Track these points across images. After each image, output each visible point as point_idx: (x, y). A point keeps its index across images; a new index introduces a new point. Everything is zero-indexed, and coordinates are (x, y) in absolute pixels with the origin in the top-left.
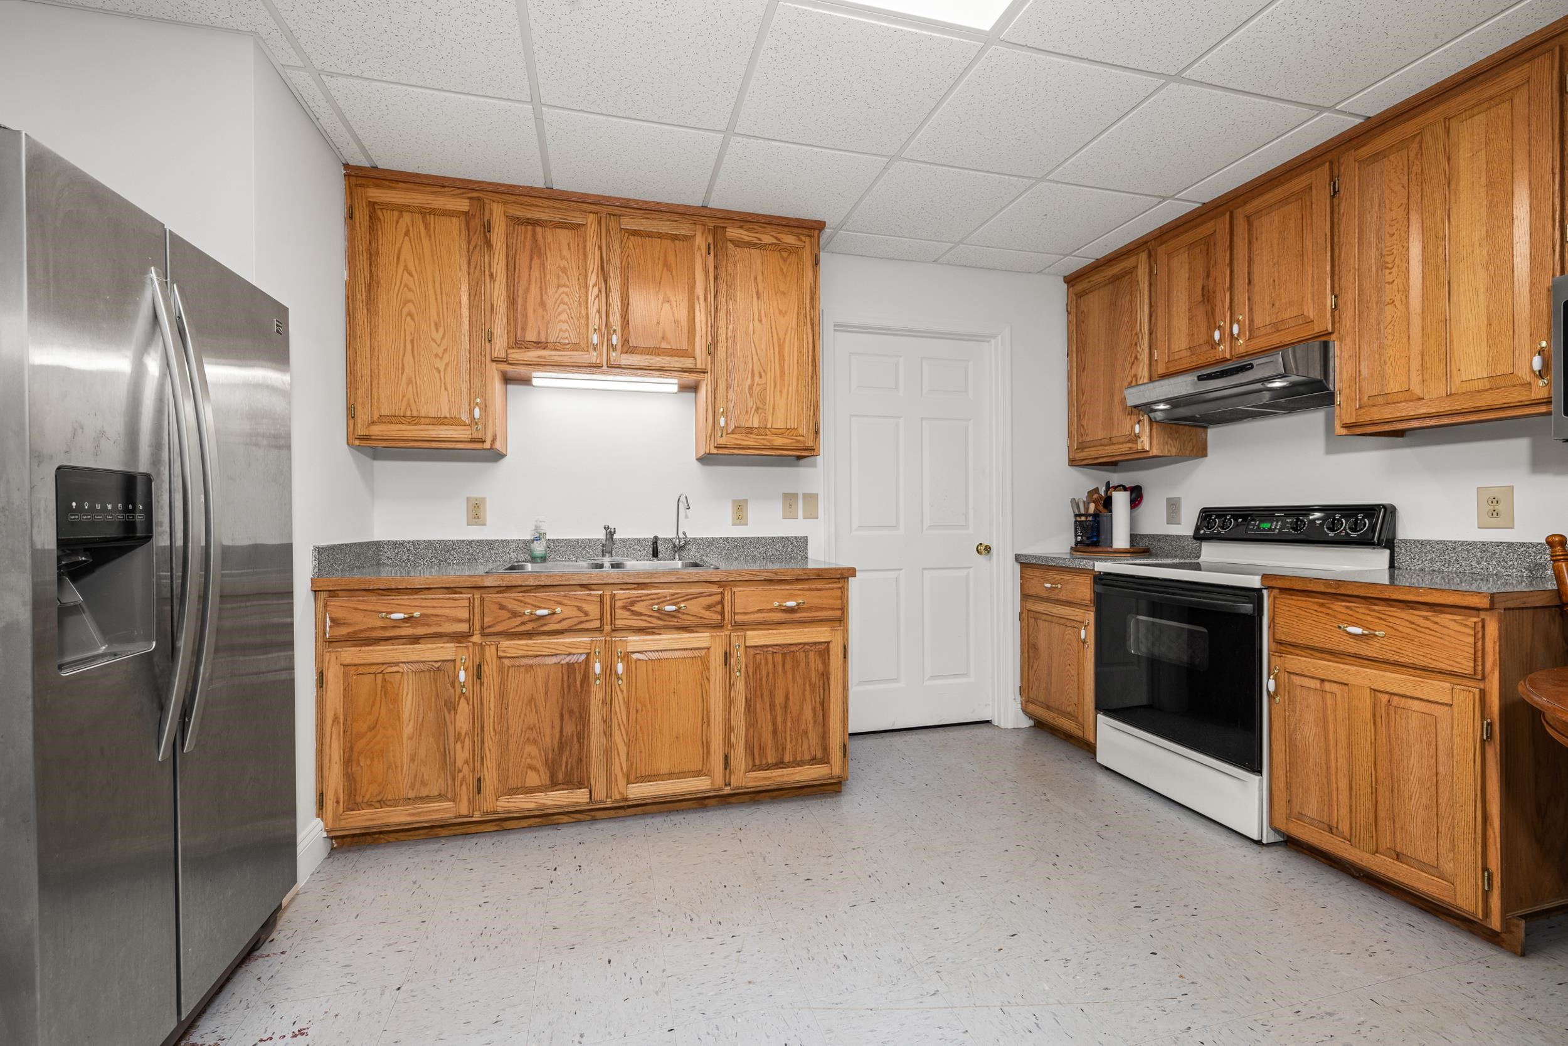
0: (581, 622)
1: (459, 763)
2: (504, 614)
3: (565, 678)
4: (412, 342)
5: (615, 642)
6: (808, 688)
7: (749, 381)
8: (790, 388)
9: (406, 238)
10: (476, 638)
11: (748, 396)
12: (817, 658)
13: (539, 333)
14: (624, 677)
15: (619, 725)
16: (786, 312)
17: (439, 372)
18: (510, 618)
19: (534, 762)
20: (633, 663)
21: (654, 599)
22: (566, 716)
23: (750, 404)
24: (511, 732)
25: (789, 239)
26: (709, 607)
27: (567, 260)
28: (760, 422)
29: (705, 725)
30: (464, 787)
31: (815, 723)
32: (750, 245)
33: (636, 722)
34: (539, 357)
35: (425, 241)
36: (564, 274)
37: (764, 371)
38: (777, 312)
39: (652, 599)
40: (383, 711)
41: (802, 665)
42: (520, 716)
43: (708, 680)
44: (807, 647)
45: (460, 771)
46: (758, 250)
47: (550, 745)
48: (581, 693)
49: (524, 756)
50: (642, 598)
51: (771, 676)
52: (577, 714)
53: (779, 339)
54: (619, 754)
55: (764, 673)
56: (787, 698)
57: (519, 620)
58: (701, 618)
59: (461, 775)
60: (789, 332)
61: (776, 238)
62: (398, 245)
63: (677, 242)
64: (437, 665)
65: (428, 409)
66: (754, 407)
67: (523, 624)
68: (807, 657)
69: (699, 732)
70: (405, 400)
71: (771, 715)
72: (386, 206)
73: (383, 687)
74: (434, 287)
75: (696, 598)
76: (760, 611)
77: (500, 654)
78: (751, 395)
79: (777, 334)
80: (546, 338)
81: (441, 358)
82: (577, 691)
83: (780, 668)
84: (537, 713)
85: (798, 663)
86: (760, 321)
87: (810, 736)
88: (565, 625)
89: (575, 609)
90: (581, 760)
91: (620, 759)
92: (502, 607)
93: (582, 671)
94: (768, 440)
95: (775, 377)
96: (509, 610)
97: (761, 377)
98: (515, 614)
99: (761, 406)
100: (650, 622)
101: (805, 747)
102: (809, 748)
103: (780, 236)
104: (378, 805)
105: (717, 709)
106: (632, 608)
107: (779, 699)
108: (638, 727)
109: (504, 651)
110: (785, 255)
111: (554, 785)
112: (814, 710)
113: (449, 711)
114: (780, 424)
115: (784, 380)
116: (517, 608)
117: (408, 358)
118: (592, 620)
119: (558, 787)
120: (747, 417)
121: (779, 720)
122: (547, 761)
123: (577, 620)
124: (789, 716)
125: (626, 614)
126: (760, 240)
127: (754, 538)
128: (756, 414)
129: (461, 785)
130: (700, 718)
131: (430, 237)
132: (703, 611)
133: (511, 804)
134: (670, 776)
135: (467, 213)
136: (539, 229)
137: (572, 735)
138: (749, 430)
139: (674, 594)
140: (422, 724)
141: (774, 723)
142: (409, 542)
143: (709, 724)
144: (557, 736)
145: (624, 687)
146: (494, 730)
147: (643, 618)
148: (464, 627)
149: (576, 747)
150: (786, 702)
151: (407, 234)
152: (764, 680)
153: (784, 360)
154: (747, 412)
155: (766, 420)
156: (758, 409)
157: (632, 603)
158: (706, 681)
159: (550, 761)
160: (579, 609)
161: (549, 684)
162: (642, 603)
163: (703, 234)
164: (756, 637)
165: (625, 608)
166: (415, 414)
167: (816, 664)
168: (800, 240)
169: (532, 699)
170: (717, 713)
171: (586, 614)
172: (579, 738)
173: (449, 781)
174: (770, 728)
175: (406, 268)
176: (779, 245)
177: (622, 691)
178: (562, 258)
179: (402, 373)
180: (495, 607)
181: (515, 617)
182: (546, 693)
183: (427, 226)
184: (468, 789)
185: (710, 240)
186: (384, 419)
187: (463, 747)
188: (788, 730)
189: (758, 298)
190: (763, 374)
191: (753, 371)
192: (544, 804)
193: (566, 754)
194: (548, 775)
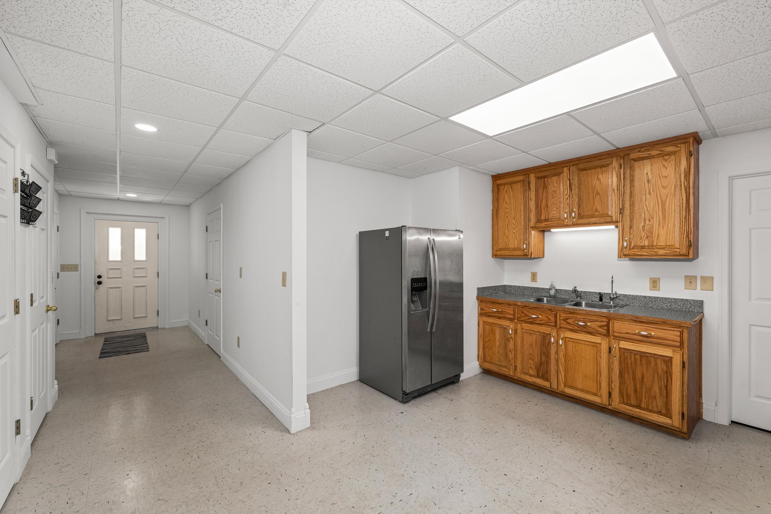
0: (548, 322)
1: (510, 359)
2: (523, 315)
3: (542, 341)
4: (507, 225)
5: (560, 332)
6: (656, 376)
7: (642, 224)
8: (669, 225)
9: (506, 193)
10: (516, 321)
11: (642, 231)
12: (663, 364)
13: (546, 216)
14: (563, 346)
15: (561, 363)
16: (667, 186)
17: (515, 233)
18: (525, 316)
19: (532, 367)
20: (567, 342)
21: (576, 319)
22: (542, 354)
23: (643, 234)
24: (525, 354)
25: (671, 149)
26: (600, 327)
27: (556, 188)
28: (648, 243)
29: (598, 376)
30: (511, 366)
31: (661, 394)
32: (643, 159)
33: (568, 364)
34: (546, 225)
35: (511, 193)
36: (555, 193)
37: (652, 218)
38: (661, 187)
39: (575, 319)
40: (492, 336)
41: (653, 364)
42: (528, 349)
43: (601, 357)
44: (656, 356)
45: (510, 361)
46: (649, 160)
47: (537, 362)
48: (548, 347)
49: (529, 363)
50: (571, 318)
51: (633, 364)
52: (546, 354)
53: (662, 201)
54: (561, 374)
55: (629, 362)
56: (643, 377)
57: (527, 318)
58: (597, 330)
59: (511, 363)
60: (669, 196)
61: (661, 151)
62: (504, 196)
63: (603, 168)
64: (505, 327)
65: (511, 246)
66: (645, 236)
67: (529, 319)
68: (656, 361)
69: (595, 377)
70: (506, 243)
71: (633, 382)
72: (501, 185)
73: (492, 330)
74: (513, 207)
75: (595, 322)
76: (627, 333)
77: (522, 327)
78: (643, 230)
79: (661, 198)
80: (548, 218)
81: (515, 229)
82: (546, 346)
83: (639, 362)
84: (533, 350)
85: (650, 363)
86: (650, 194)
87: (657, 400)
88: (543, 322)
89: (546, 317)
90: (547, 371)
91: (562, 376)
92: (523, 312)
93: (548, 340)
94: (655, 252)
95: (659, 220)
96: (525, 314)
97: (650, 221)
98: (526, 315)
99: (650, 235)
100: (574, 328)
101: (654, 404)
102: (657, 406)
103: (662, 149)
104: (490, 363)
105: (604, 370)
106: (567, 321)
107: (638, 376)
108: (569, 366)
109: (523, 327)
110: (666, 157)
111: (538, 376)
112: (660, 388)
113: (508, 342)
114: (662, 243)
115: (665, 221)
116: (527, 313)
117: (506, 230)
118: (551, 322)
119: (539, 378)
120: (641, 241)
121: (638, 386)
122: (536, 367)
123: (545, 322)
124: (644, 386)
125: (564, 323)
126: (650, 154)
127: (663, 298)
128: (646, 239)
129: (511, 365)
130: (596, 372)
131: (512, 191)
132: (598, 328)
133: (524, 377)
134: (583, 390)
135: (523, 180)
136: (546, 179)
137: (544, 362)
138: (643, 247)
139: (584, 318)
140: (501, 343)
141: (635, 387)
142: (513, 286)
143: (600, 376)
144: (540, 360)
145: (563, 349)
146: (520, 352)
147: (572, 325)
148: (512, 317)
149: (546, 366)
150: (642, 379)
151: (506, 192)
152: (629, 365)
153: (665, 211)
154: (641, 239)
155: (653, 242)
156: (647, 237)
157: (567, 319)
158: (599, 357)
159: (537, 368)
160: (547, 317)
161: (537, 341)
162: (571, 320)
163: (616, 161)
164: (624, 345)
165: (564, 320)
166: (508, 247)
167: (662, 367)
168: (678, 147)
169: (531, 345)
170: (604, 372)
171: (550, 320)
172: (547, 363)
173: (508, 363)
174: (633, 388)
175: (506, 202)
176: (663, 153)
177: (563, 351)
178: (554, 187)
179: (505, 235)
180: (520, 312)
181: (527, 316)
182: (536, 344)
183: (512, 187)
184: (513, 368)
185: (622, 162)
186: (500, 249)
187: (511, 354)
188: (644, 393)
189: (648, 183)
190: (651, 219)
191: (645, 218)
192: (535, 382)
193: (542, 367)
194: (536, 372)
